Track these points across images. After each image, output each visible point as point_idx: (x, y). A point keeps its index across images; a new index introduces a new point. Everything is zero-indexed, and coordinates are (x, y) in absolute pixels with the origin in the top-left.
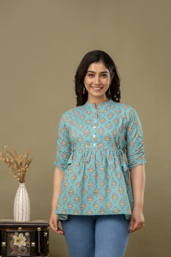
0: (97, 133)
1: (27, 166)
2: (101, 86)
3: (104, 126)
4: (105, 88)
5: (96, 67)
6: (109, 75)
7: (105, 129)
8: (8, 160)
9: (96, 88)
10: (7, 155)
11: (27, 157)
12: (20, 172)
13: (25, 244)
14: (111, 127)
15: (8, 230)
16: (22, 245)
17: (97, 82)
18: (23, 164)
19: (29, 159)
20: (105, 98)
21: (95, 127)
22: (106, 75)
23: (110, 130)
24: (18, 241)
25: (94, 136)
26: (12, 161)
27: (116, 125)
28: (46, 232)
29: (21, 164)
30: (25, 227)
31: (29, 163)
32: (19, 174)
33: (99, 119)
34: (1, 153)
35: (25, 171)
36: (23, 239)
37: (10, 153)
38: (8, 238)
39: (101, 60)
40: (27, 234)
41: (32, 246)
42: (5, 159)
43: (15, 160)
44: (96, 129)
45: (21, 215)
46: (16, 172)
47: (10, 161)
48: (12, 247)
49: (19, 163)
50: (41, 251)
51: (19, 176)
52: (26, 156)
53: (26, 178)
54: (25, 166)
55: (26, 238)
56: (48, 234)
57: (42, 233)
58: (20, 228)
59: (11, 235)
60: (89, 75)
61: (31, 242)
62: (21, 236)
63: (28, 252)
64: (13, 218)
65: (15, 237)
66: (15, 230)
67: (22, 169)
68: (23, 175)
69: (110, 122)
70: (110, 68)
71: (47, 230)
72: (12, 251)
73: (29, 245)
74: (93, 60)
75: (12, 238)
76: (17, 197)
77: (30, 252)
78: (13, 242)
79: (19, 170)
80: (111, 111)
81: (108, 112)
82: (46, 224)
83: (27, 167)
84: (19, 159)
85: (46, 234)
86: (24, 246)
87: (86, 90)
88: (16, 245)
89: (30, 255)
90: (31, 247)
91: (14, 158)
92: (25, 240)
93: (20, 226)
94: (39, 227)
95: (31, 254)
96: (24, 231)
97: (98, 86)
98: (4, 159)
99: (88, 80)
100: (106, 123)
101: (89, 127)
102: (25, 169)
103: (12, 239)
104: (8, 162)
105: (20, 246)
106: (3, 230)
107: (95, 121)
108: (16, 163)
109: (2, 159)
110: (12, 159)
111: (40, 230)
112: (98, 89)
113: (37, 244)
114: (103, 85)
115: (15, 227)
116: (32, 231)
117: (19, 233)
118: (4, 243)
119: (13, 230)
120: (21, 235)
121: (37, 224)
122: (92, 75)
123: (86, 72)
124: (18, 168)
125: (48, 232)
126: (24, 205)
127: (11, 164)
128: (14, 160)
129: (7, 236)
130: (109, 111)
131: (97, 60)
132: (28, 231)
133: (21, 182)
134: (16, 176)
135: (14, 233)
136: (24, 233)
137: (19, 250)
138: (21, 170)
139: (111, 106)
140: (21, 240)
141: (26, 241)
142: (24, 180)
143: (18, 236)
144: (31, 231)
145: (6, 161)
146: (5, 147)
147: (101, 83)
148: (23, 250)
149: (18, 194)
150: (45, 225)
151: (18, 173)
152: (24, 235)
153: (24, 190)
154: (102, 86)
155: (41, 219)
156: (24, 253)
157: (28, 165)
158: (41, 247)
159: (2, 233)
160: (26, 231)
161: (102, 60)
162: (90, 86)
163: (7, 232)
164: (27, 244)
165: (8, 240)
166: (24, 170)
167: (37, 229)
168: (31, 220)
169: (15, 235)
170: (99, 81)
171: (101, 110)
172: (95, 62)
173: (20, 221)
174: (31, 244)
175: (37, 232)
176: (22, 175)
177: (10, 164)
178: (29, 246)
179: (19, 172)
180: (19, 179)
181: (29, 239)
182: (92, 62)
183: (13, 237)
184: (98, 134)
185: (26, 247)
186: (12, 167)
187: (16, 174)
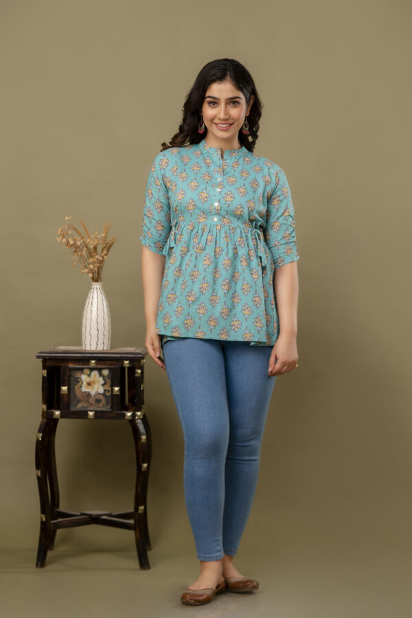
0: (222, 199)
1: (105, 252)
2: (229, 122)
3: (234, 191)
4: (236, 123)
5: (221, 90)
6: (243, 101)
7: (237, 196)
8: (72, 242)
9: (222, 126)
10: (70, 232)
11: (106, 237)
12: (94, 263)
13: (101, 390)
14: (246, 193)
15: (71, 366)
16: (96, 392)
17: (222, 116)
18: (99, 249)
19: (109, 240)
20: (236, 143)
21: (218, 190)
22: (238, 103)
23: (245, 199)
24: (89, 384)
25: (216, 204)
26: (78, 243)
27: (254, 192)
28: (139, 369)
29: (95, 248)
30: (102, 360)
31: (108, 247)
32: (91, 266)
33: (225, 177)
34: (60, 229)
35: (101, 262)
36: (98, 382)
37: (75, 229)
38: (72, 378)
39: (228, 77)
40: (106, 372)
41: (114, 393)
42: (67, 240)
43: (84, 242)
44: (220, 192)
45: (95, 339)
46: (86, 264)
47: (75, 244)
48: (78, 394)
49: (92, 246)
50: (129, 402)
51: (91, 270)
52: (103, 235)
53: (103, 275)
54: (102, 252)
55: (104, 379)
56: (142, 373)
57: (132, 370)
58: (93, 362)
59: (78, 374)
60: (209, 103)
61: (113, 385)
62: (95, 376)
63: (107, 404)
64: (80, 343)
65: (84, 378)
66: (83, 365)
67: (96, 257)
68: (99, 268)
69: (244, 185)
70: (245, 90)
71: (141, 365)
72: (79, 401)
73: (109, 391)
74: (214, 78)
75: (79, 380)
76: (88, 307)
77: (110, 404)
78: (81, 386)
79: (91, 260)
80: (245, 167)
81: (240, 167)
82: (139, 354)
83: (106, 255)
84: (91, 240)
85: (139, 371)
86: (99, 394)
87: (206, 128)
88: (85, 392)
89: (110, 410)
90: (112, 395)
91: (83, 238)
92: (102, 382)
93: (93, 358)
94: (127, 360)
95: (112, 407)
96: (99, 367)
97: (224, 122)
98: (65, 240)
99: (208, 112)
100: (238, 185)
101: (209, 188)
102: (103, 257)
103: (79, 382)
104: (72, 245)
105: (93, 393)
106: (63, 365)
107: (219, 180)
108: (87, 247)
109: (62, 239)
110: (79, 240)
111: (128, 365)
112: (225, 126)
113: (122, 390)
114: (233, 119)
115: (84, 360)
116: (115, 366)
117: (92, 369)
118: (65, 388)
119: (79, 365)
120: (95, 373)
121: (123, 355)
122: (215, 102)
123: (202, 98)
124: (91, 256)
125: (142, 368)
126: (101, 320)
127: (78, 250)
128: (82, 241)
129: (70, 377)
130: (243, 166)
131: (221, 78)
132: (107, 366)
133: (96, 280)
134: (87, 270)
135: (82, 369)
136: (100, 370)
137: (92, 401)
138: (96, 260)
139: (244, 158)
140: (94, 382)
141: (103, 385)
142: (100, 277)
143: (89, 375)
144: (112, 367)
145: (68, 243)
146: (67, 218)
147: (230, 116)
148: (98, 401)
149: (89, 301)
150: (137, 356)
151: (89, 264)
152: (101, 375)
153: (100, 295)
154: (231, 122)
155: (131, 347)
156: (101, 405)
157: (108, 251)
158: (129, 394)
159: (62, 370)
160: (105, 367)
161: (231, 77)
162: (212, 120)
163: (71, 369)
164: (105, 391)
165: (73, 382)
166: (100, 258)
167: (123, 363)
168: (112, 348)
169: (83, 373)
170: (226, 113)
171: (228, 161)
172: (218, 82)
173: (93, 348)
174: (112, 390)
175: (123, 369)
176: (96, 269)
177: (76, 248)
178: (109, 394)
179: (91, 263)
180: (91, 275)
181: (109, 381)
182: (213, 81)
183: (80, 378)
184: (222, 201)
185: (104, 394)
186: (79, 254)
187: (86, 267)
